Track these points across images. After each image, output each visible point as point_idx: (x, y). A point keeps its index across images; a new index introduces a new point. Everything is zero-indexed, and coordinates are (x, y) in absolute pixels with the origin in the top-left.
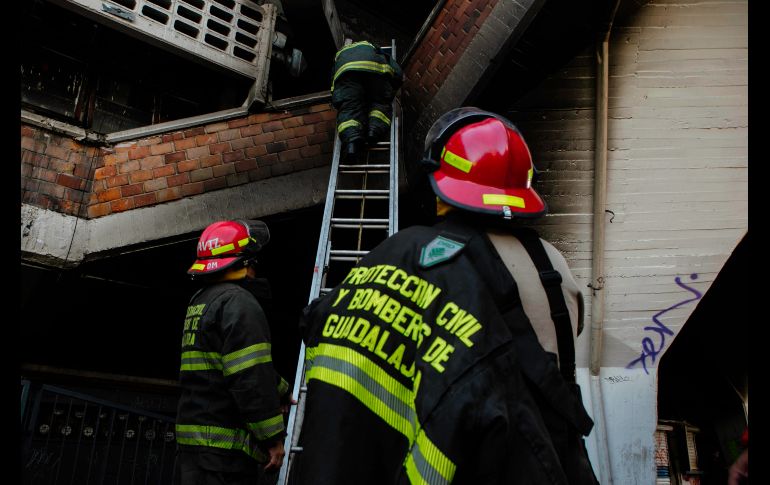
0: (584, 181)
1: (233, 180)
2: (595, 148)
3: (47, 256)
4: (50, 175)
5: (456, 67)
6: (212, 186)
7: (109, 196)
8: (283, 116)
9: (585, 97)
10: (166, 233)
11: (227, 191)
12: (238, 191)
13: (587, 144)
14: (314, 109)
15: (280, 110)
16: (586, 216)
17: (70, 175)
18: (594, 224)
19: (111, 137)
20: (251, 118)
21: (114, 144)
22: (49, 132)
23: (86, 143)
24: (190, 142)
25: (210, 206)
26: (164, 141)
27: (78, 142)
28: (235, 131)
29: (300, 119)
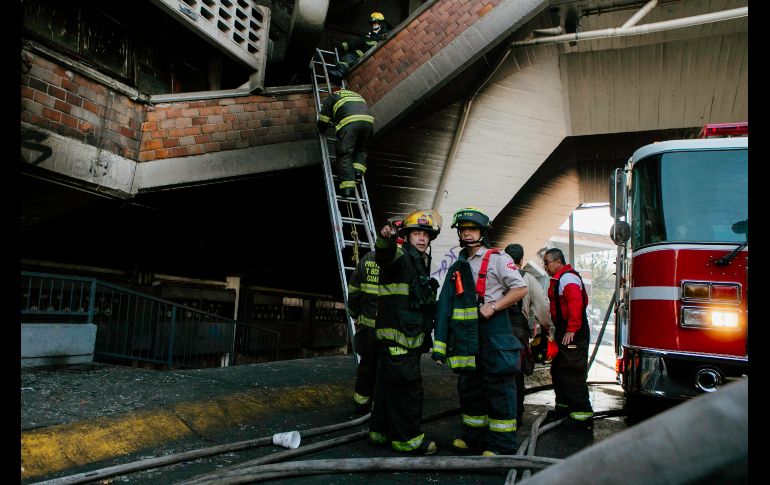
0: (438, 173)
1: (239, 144)
2: (448, 155)
3: (117, 190)
4: (116, 126)
5: (388, 94)
6: (225, 146)
7: (154, 146)
8: (270, 99)
9: (451, 127)
10: (195, 178)
11: (235, 151)
12: (241, 152)
13: (445, 153)
14: (291, 97)
15: (269, 95)
16: (433, 192)
17: (127, 127)
18: (436, 197)
19: (154, 98)
20: (251, 98)
21: (155, 104)
22: (114, 90)
23: (139, 102)
24: (209, 110)
25: (225, 161)
26: (191, 107)
27: (132, 101)
28: (239, 106)
29: (281, 103)
